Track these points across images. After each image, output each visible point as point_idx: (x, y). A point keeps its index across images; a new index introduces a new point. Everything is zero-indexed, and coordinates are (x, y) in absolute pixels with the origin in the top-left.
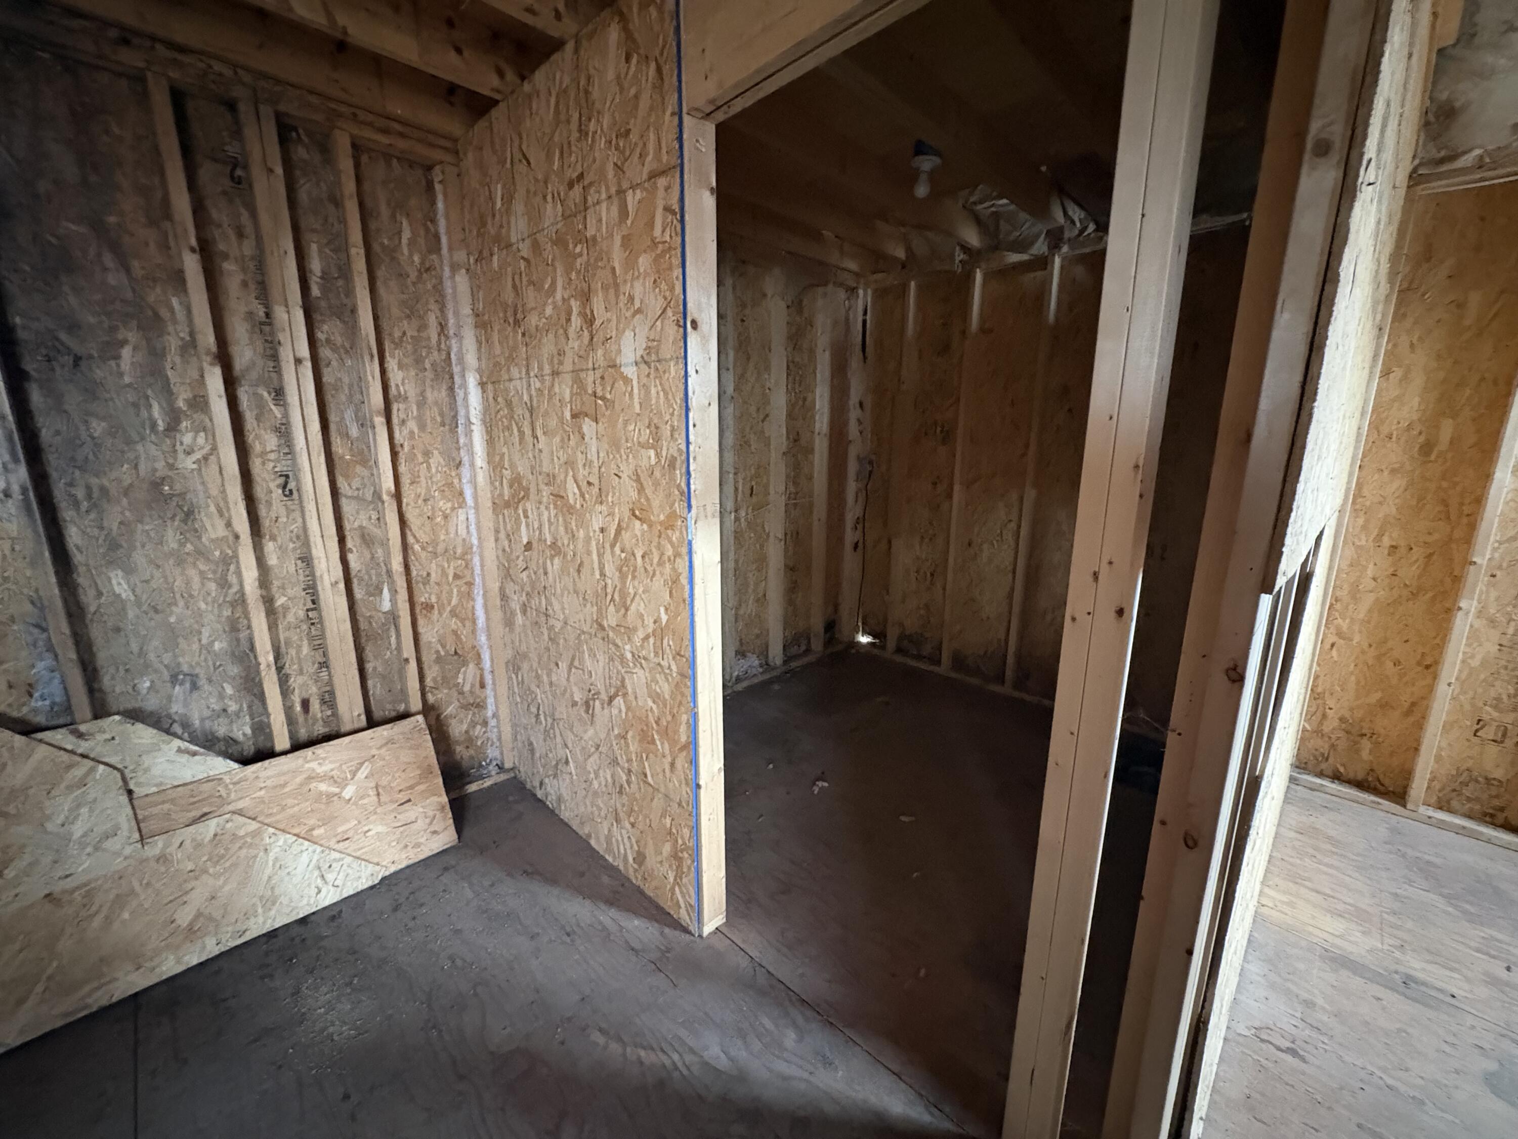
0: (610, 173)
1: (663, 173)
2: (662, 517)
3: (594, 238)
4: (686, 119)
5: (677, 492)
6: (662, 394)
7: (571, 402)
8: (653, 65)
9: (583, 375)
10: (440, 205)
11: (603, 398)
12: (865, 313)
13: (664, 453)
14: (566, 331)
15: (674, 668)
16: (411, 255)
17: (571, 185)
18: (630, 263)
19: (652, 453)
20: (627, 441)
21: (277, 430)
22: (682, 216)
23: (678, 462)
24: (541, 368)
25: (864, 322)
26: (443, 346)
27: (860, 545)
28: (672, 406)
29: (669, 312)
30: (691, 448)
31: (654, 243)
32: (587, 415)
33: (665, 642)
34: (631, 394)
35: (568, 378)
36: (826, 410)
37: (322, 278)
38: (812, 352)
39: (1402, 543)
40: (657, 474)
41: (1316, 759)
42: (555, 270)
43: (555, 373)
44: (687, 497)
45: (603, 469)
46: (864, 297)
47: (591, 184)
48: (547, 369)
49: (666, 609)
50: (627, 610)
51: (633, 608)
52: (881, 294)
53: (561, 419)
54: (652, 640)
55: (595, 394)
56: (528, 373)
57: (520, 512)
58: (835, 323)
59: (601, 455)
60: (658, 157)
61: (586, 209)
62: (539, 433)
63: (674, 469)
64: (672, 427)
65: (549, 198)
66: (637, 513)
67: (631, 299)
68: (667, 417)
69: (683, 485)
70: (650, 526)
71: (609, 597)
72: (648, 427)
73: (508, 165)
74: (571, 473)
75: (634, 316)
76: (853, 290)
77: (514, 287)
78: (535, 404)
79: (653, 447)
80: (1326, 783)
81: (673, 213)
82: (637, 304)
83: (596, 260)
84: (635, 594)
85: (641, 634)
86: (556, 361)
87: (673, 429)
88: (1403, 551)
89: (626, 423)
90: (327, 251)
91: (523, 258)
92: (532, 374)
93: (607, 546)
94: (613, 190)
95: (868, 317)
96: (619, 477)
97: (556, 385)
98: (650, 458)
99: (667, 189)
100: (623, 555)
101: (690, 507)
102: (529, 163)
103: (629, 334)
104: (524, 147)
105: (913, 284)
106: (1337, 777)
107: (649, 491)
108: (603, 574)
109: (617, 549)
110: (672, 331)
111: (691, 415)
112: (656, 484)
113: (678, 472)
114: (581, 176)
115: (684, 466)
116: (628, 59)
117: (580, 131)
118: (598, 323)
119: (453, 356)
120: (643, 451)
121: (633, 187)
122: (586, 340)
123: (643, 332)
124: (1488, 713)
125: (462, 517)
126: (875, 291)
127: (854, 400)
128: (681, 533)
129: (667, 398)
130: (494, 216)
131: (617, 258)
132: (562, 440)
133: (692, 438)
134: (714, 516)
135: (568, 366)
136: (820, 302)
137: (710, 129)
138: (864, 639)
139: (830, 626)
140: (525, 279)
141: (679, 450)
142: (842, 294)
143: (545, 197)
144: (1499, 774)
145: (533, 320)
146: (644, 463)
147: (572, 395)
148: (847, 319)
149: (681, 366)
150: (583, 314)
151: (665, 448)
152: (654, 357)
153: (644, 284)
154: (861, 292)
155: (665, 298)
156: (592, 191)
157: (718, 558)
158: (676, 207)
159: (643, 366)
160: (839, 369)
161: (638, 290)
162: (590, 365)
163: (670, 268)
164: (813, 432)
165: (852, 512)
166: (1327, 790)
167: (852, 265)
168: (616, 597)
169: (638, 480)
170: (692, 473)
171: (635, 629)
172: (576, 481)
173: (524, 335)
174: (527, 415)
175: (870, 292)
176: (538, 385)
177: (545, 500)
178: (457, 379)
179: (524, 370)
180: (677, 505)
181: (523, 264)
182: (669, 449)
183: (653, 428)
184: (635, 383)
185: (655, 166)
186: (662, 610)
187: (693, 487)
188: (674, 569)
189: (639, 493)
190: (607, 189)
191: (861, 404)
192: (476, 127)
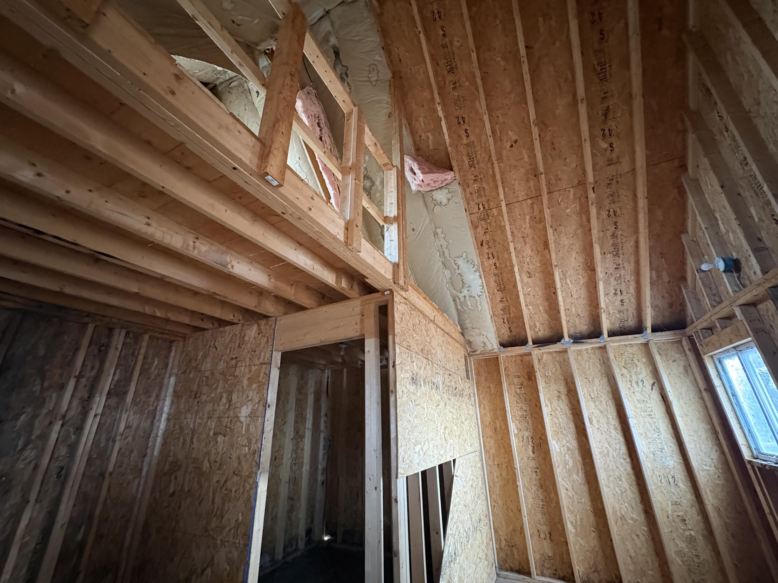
0: (247, 359)
1: (265, 364)
2: (247, 474)
3: (237, 376)
4: (274, 352)
5: (255, 463)
6: (254, 428)
7: (214, 429)
8: (266, 338)
9: (223, 419)
10: (173, 354)
11: (230, 428)
12: (328, 379)
13: (252, 449)
14: (218, 403)
15: (241, 542)
16: (154, 370)
17: (232, 359)
18: (250, 385)
19: (247, 449)
20: (237, 444)
21: (69, 446)
22: (269, 376)
23: (257, 452)
24: (203, 415)
25: (328, 382)
26: (155, 404)
27: (325, 483)
28: (257, 432)
29: (261, 402)
30: (263, 446)
31: (259, 382)
32: (221, 434)
33: (239, 530)
34: (242, 427)
35: (215, 420)
36: (311, 418)
37: (117, 382)
38: (306, 395)
39: (500, 463)
40: (248, 456)
41: (503, 562)
42: (219, 383)
43: (210, 418)
44: (258, 465)
45: (224, 456)
46: (327, 373)
47: (240, 361)
48: (206, 416)
49: (242, 514)
50: (222, 518)
51: (226, 517)
52: (333, 372)
53: (208, 435)
54: (232, 531)
55: (226, 426)
56: (196, 416)
57: (173, 477)
58: (316, 382)
59: (224, 449)
60: (264, 359)
61: (236, 367)
62: (195, 440)
63: (255, 454)
64: (257, 439)
65: (222, 361)
66: (236, 472)
67: (248, 396)
68: (255, 436)
69: (258, 460)
70: (241, 478)
71: (214, 513)
72: (247, 439)
73: (208, 347)
74: (207, 458)
75: (248, 401)
76: (323, 371)
77: (198, 384)
78: (196, 428)
79: (248, 446)
80: (508, 573)
81: (267, 375)
82: (250, 398)
83: (237, 383)
84: (228, 509)
85: (228, 529)
86: (211, 413)
87: (257, 440)
88: (500, 465)
89: (238, 437)
90: (123, 372)
91: (205, 376)
92: (198, 417)
93: (219, 488)
94: (247, 364)
95: (329, 380)
96: (231, 458)
97: (209, 422)
98: (245, 450)
99: (266, 368)
100: (226, 492)
101: (259, 468)
102: (216, 349)
103: (245, 407)
104: (216, 344)
105: (345, 369)
106: (512, 570)
107: (243, 463)
108: (213, 502)
109: (224, 489)
110: (261, 408)
111: (264, 435)
112: (247, 461)
113: (256, 455)
114: (236, 358)
115: (259, 453)
116: (259, 334)
117: (239, 346)
118: (233, 402)
119: (158, 408)
120: (243, 448)
121: (255, 365)
122: (227, 407)
123: (250, 408)
124: (539, 527)
125: (136, 483)
126: (331, 371)
127: (323, 413)
128: (254, 479)
129: (256, 429)
130: (196, 360)
131: (245, 382)
132: (206, 443)
133: (263, 443)
134: (267, 471)
135: (216, 415)
136: (310, 375)
137: (280, 354)
138: (326, 538)
139: (309, 532)
140: (204, 384)
141: (258, 448)
142: (319, 371)
143: (221, 360)
144: (550, 554)
145: (204, 398)
146: (243, 452)
147: (216, 426)
148: (321, 381)
149: (263, 419)
150: (228, 399)
151: (252, 447)
152: (253, 415)
153: (253, 393)
154: (326, 371)
155: (260, 398)
156: (240, 363)
157: (266, 489)
158: (268, 373)
159: (249, 419)
160: (317, 400)
161: (251, 394)
162: (227, 416)
163: (264, 389)
164: (305, 428)
165: (321, 466)
166: (510, 577)
167: (323, 362)
168: (218, 513)
169: (239, 458)
170: (262, 455)
171: (225, 527)
172: (209, 461)
173: (198, 402)
174: (190, 434)
175: (330, 371)
176: (200, 421)
177: (190, 470)
178: (157, 418)
179: (194, 415)
180: (254, 468)
181: (205, 378)
182: (254, 447)
183: (249, 439)
184: (244, 423)
185: (263, 361)
186: (240, 514)
187: (261, 461)
188: (249, 495)
189: (239, 464)
190: (245, 364)
191: (326, 415)
192: (197, 333)
